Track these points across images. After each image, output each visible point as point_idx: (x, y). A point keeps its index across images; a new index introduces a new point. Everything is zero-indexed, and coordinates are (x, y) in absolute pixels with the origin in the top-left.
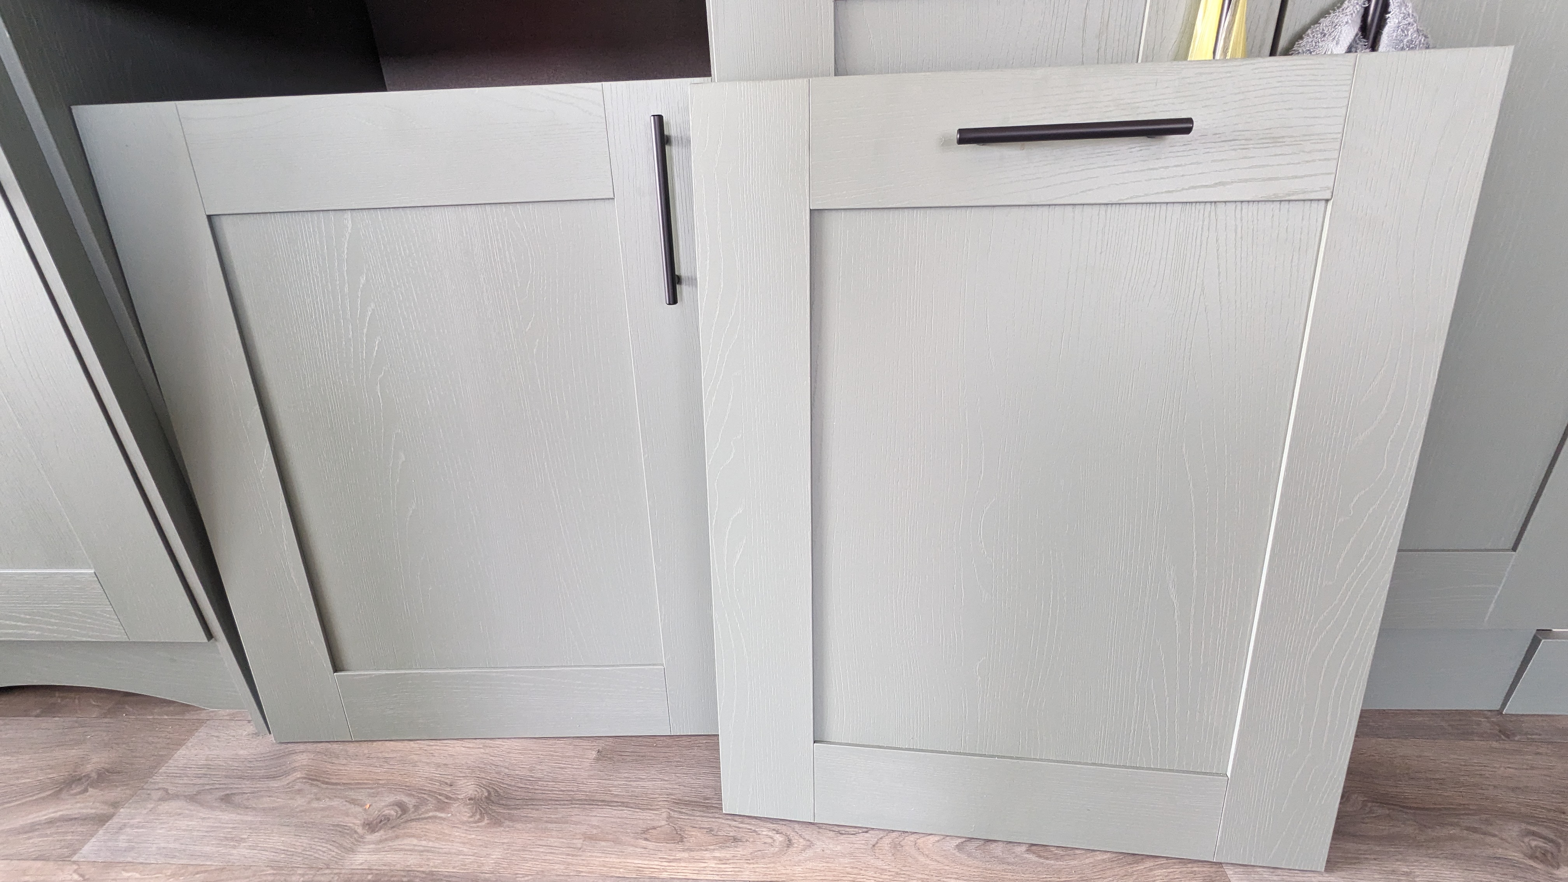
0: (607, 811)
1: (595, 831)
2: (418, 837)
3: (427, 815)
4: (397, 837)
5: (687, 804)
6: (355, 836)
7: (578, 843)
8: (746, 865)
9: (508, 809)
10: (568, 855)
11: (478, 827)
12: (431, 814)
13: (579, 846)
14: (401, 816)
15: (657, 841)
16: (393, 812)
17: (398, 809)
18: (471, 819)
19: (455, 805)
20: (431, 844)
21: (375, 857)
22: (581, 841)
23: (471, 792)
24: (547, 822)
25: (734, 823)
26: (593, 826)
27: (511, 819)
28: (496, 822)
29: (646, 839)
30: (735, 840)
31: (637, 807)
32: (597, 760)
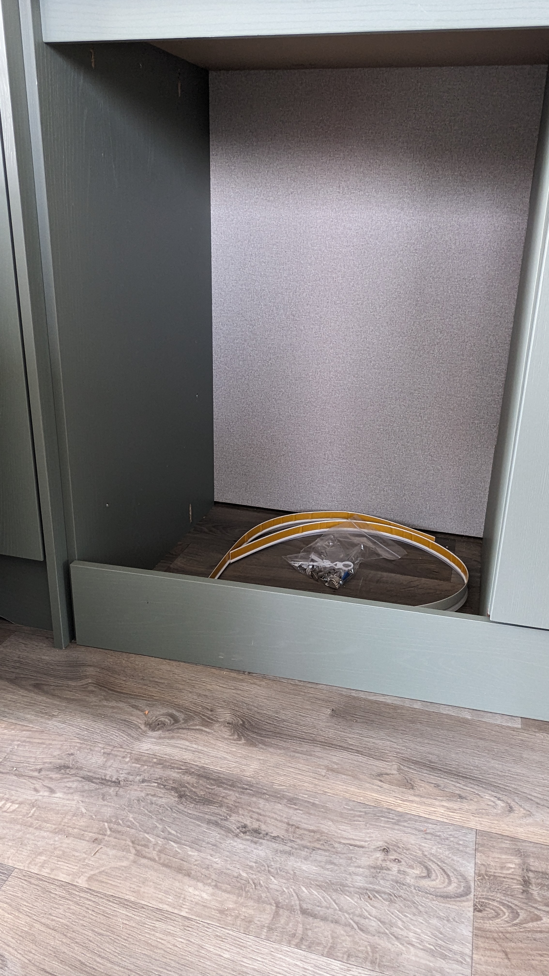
0: (345, 754)
1: (336, 766)
2: (190, 741)
3: (195, 728)
4: (173, 738)
5: (416, 763)
6: (140, 730)
7: (323, 772)
8: (472, 817)
9: (261, 736)
10: (316, 778)
11: (237, 744)
12: (197, 727)
13: (324, 774)
14: (173, 724)
15: (391, 783)
16: (167, 720)
17: (172, 719)
18: (231, 737)
19: (217, 725)
20: (200, 748)
21: (157, 748)
22: (325, 771)
23: (228, 718)
24: (294, 752)
25: (458, 785)
26: (334, 763)
27: (264, 743)
28: (251, 743)
29: (381, 781)
30: (461, 797)
31: (370, 756)
32: (332, 716)
